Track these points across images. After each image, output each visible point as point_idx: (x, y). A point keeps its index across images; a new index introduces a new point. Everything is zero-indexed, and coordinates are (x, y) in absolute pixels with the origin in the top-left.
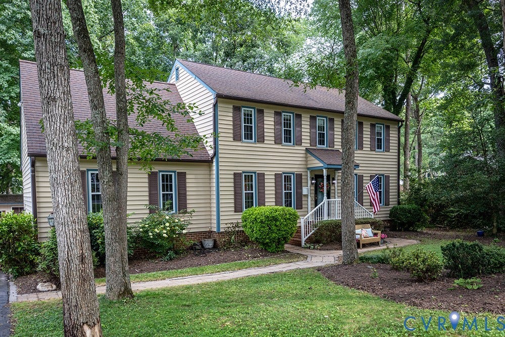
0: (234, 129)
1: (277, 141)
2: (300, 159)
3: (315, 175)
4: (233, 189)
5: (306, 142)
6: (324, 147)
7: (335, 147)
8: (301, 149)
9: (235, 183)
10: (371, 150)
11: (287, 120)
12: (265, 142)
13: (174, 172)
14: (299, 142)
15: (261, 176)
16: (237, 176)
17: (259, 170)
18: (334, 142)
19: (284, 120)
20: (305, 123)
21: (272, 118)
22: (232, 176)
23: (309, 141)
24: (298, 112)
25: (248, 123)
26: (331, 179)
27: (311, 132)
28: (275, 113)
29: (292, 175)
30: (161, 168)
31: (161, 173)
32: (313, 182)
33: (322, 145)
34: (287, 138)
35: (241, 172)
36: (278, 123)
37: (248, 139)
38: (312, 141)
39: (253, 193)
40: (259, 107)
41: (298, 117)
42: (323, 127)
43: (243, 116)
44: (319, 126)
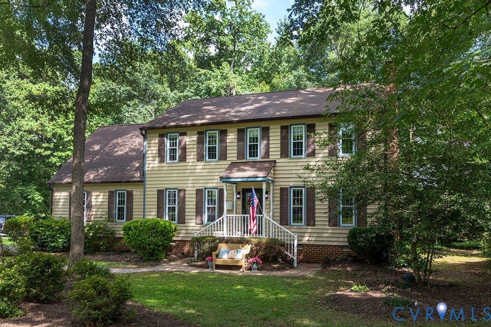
0: (159, 153)
1: (200, 158)
3: (243, 189)
4: (156, 203)
5: (232, 156)
6: (258, 158)
7: (270, 157)
8: (225, 165)
9: (158, 198)
10: (329, 156)
11: (213, 137)
12: (187, 161)
13: (126, 190)
14: (224, 157)
15: (182, 192)
16: (160, 193)
17: (180, 186)
18: (269, 152)
19: (209, 137)
20: (232, 137)
21: (195, 138)
22: (156, 193)
23: (236, 155)
24: (223, 127)
25: (173, 146)
26: (264, 193)
27: (238, 146)
28: (199, 133)
29: (216, 190)
30: (117, 188)
31: (118, 192)
32: (238, 196)
33: (254, 156)
34: (212, 155)
35: (164, 189)
36: (200, 142)
37: (173, 160)
38: (240, 155)
39: (175, 207)
40: (182, 130)
41: (224, 133)
42: (257, 138)
43: (169, 141)
44: (250, 138)
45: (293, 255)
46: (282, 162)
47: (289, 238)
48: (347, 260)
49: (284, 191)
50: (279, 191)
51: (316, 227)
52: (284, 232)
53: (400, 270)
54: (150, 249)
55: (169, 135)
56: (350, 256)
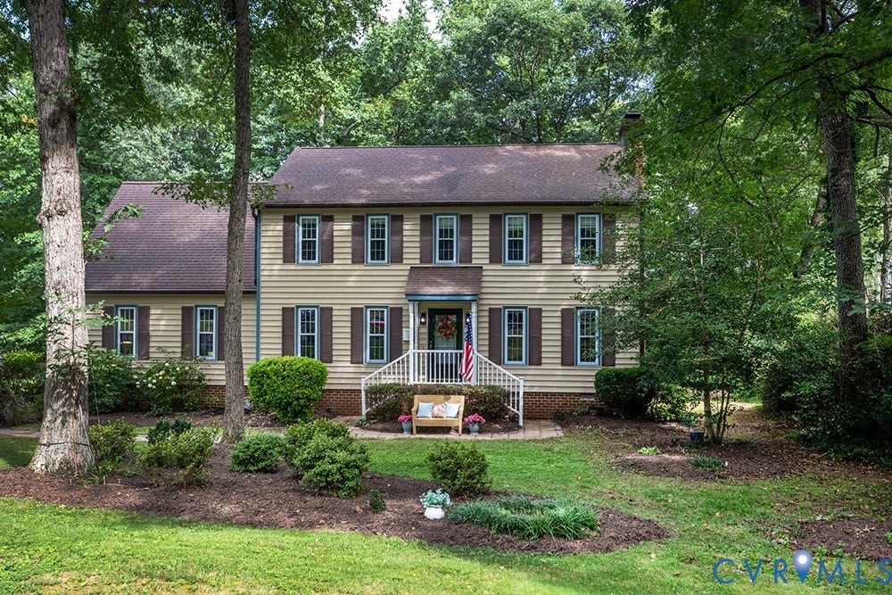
0: (284, 248)
1: (358, 258)
2: (400, 284)
3: (430, 310)
4: (281, 329)
5: (412, 256)
6: (454, 262)
7: (474, 261)
8: (402, 270)
9: (284, 321)
10: (563, 263)
11: (378, 226)
12: (335, 262)
13: (215, 306)
14: (397, 258)
15: (327, 313)
16: (288, 313)
17: (323, 303)
18: (471, 253)
19: (372, 226)
20: (411, 228)
21: (347, 226)
22: (280, 313)
23: (418, 256)
24: (397, 212)
25: (309, 237)
26: (464, 316)
27: (421, 241)
28: (355, 218)
29: (385, 310)
30: (198, 303)
31: (199, 309)
32: (423, 320)
33: (447, 259)
34: (378, 254)
35: (294, 306)
36: (357, 232)
37: (309, 259)
38: (426, 255)
39: (314, 336)
40: (327, 212)
41: (397, 220)
42: (452, 231)
43: (301, 228)
44: (441, 230)
45: (518, 409)
46: (491, 270)
47: (511, 385)
48: (588, 413)
49: (494, 313)
50: (487, 314)
51: (543, 367)
52: (504, 375)
53: (666, 426)
54: (299, 405)
55: (301, 218)
56: (592, 407)
